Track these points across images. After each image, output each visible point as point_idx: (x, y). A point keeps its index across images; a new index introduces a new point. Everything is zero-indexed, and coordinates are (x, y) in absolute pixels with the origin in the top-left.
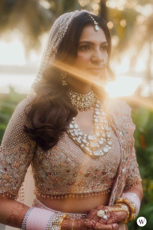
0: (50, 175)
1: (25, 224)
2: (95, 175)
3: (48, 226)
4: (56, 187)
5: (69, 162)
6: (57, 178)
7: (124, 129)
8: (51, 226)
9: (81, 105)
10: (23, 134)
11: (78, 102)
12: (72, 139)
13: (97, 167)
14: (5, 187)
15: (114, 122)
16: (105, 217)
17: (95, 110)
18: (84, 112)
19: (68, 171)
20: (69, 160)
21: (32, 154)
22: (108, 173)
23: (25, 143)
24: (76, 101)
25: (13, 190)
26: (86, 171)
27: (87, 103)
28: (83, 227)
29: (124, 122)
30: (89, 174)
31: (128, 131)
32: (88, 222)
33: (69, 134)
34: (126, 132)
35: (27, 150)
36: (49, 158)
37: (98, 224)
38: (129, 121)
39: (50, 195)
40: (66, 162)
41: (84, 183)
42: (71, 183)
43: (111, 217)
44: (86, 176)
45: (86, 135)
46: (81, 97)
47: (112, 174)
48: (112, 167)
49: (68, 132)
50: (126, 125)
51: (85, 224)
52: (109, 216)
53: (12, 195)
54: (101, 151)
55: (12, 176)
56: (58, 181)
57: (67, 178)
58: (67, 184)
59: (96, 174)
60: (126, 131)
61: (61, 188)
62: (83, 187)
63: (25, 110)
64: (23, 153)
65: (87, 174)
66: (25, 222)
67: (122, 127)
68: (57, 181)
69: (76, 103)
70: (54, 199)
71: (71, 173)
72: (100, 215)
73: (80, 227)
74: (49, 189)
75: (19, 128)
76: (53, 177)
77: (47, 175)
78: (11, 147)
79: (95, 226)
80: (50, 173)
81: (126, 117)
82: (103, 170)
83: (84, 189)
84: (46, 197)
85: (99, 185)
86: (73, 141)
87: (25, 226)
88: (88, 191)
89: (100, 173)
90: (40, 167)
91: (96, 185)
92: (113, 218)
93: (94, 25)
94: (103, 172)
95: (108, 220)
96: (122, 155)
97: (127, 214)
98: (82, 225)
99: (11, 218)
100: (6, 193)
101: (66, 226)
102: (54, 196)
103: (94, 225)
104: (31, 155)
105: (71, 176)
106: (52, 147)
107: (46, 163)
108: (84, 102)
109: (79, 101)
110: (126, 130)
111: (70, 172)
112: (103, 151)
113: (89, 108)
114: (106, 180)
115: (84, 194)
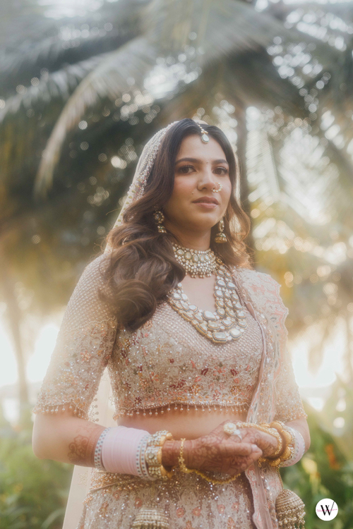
0: (141, 370)
1: (99, 450)
2: (217, 374)
3: (138, 458)
4: (151, 394)
5: (173, 345)
6: (153, 375)
7: (268, 312)
8: (144, 449)
9: (192, 268)
10: (96, 305)
11: (187, 262)
12: (177, 312)
13: (222, 360)
14: (67, 394)
15: (250, 298)
16: (237, 432)
17: (216, 280)
18: (197, 278)
19: (172, 361)
20: (172, 340)
21: (111, 341)
22: (241, 374)
23: (99, 321)
24: (184, 260)
25: (79, 400)
26: (202, 363)
27: (202, 264)
28: (201, 448)
29: (268, 301)
30: (206, 370)
31: (275, 316)
32: (209, 439)
33: (173, 306)
34: (273, 318)
35: (104, 333)
36: (140, 341)
37: (224, 441)
38: (276, 301)
39: (141, 411)
40: (167, 345)
41: (199, 386)
42: (177, 385)
43: (248, 433)
44: (202, 374)
45: (201, 311)
46: (192, 254)
47: (249, 378)
48: (247, 363)
49: (171, 302)
50: (271, 307)
51: (202, 442)
52: (244, 432)
53: (78, 410)
54: (228, 335)
55: (79, 376)
56: (154, 381)
57: (170, 375)
58: (170, 386)
59: (220, 371)
60: (273, 316)
61: (160, 395)
62: (197, 394)
63: (99, 269)
64: (96, 338)
65: (204, 370)
66: (101, 446)
67: (264, 309)
68: (152, 381)
69: (184, 263)
70: (148, 416)
71: (176, 364)
72: (228, 430)
73: (194, 449)
74: (139, 400)
75: (91, 296)
76: (146, 374)
77: (136, 373)
78: (76, 327)
79: (221, 443)
80: (141, 367)
81: (272, 295)
82: (232, 366)
83: (199, 397)
84: (135, 415)
85: (226, 394)
86: (180, 315)
87: (99, 457)
88: (207, 402)
89: (227, 370)
90: (124, 363)
91: (220, 394)
92: (252, 435)
93: (201, 135)
94: (231, 370)
95: (243, 438)
96: (265, 348)
97: (278, 441)
98: (198, 445)
99: (75, 441)
100: (68, 404)
101: (171, 447)
102: (147, 411)
103: (218, 442)
104: (110, 344)
105: (176, 370)
106: (144, 322)
107: (134, 352)
108: (197, 263)
109: (189, 260)
110: (272, 314)
111: (175, 362)
112: (231, 335)
113: (206, 274)
114: (238, 387)
115: (199, 407)
